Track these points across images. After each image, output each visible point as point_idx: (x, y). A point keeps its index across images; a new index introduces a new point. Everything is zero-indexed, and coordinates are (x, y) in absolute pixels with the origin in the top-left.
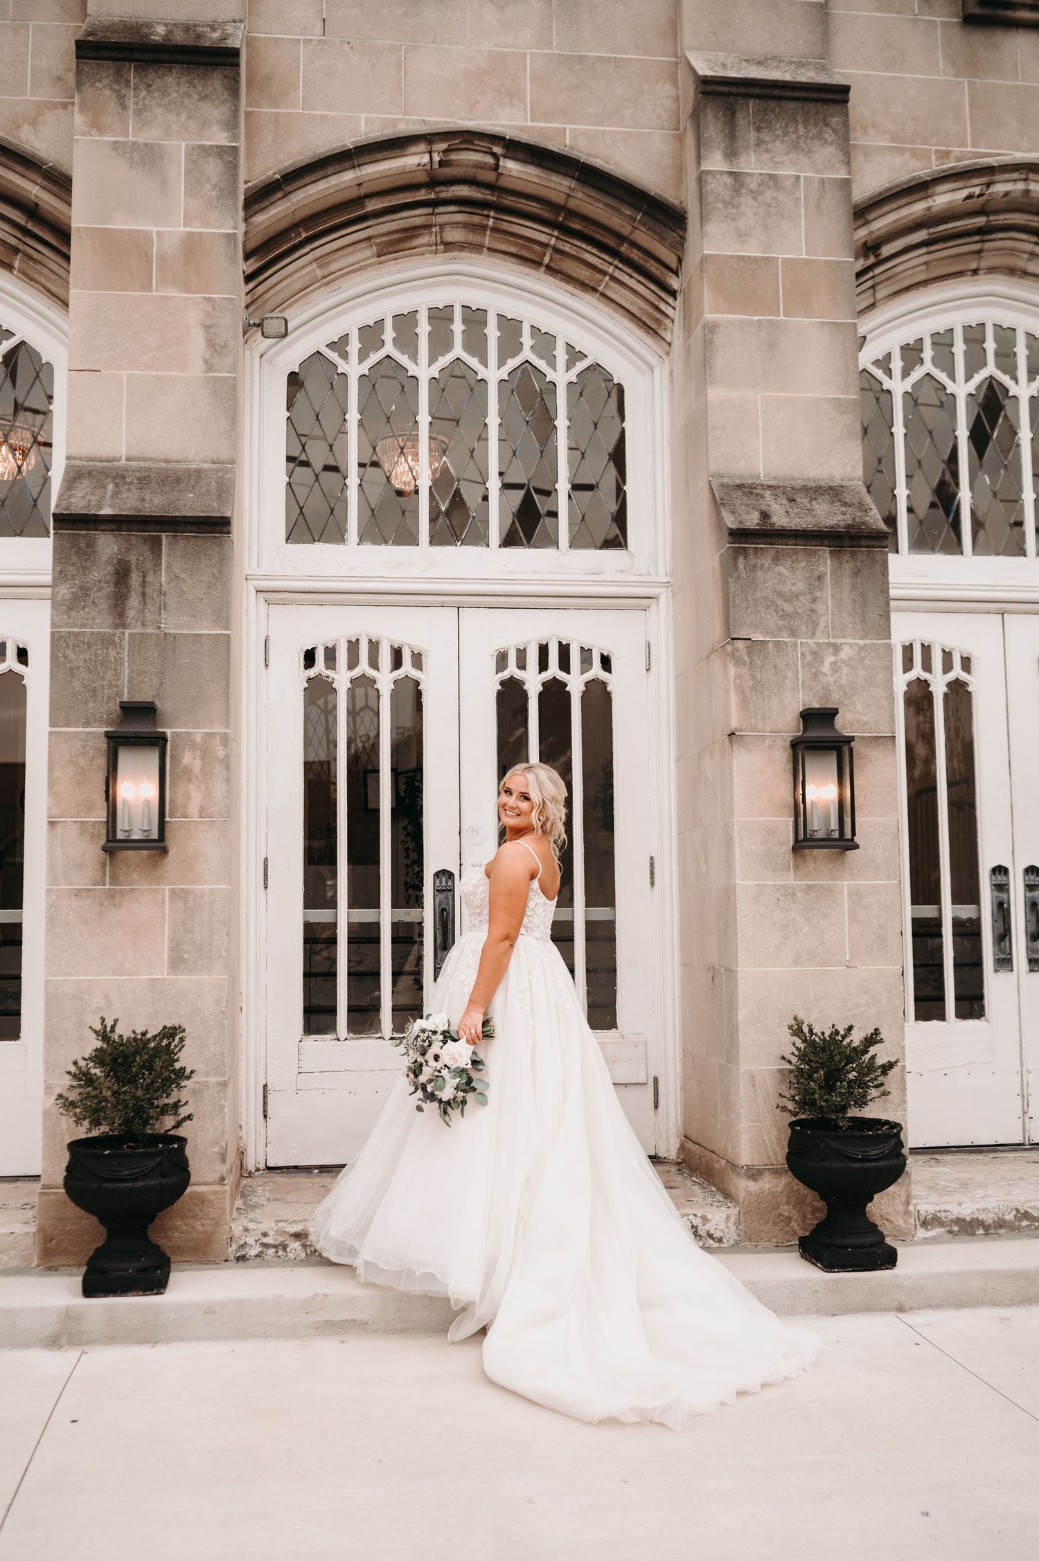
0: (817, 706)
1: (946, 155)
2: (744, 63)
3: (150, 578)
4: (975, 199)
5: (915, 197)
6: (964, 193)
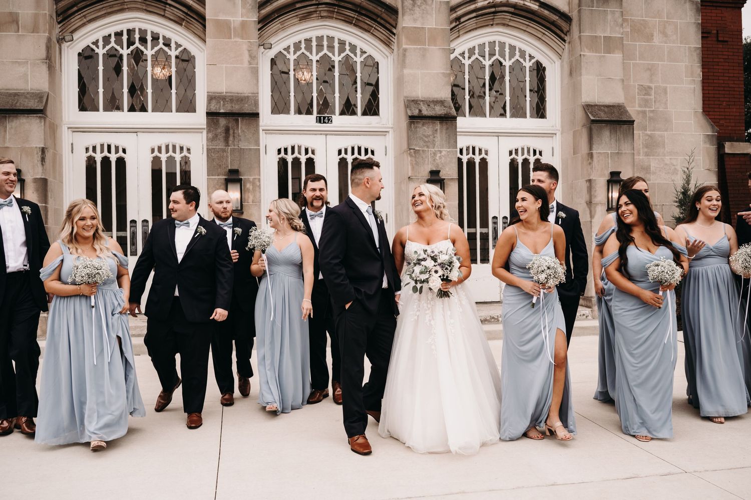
0: (435, 169)
3: (235, 131)
5: (471, 3)
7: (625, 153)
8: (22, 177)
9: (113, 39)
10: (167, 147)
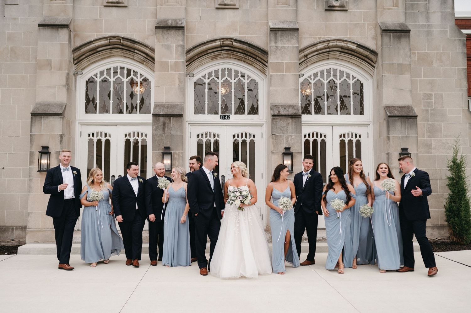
0: (288, 147)
1: (320, 38)
2: (280, 23)
3: (169, 125)
4: (326, 46)
5: (314, 46)
6: (323, 46)
7: (412, 136)
8: (50, 151)
9: (105, 73)
10: (134, 133)
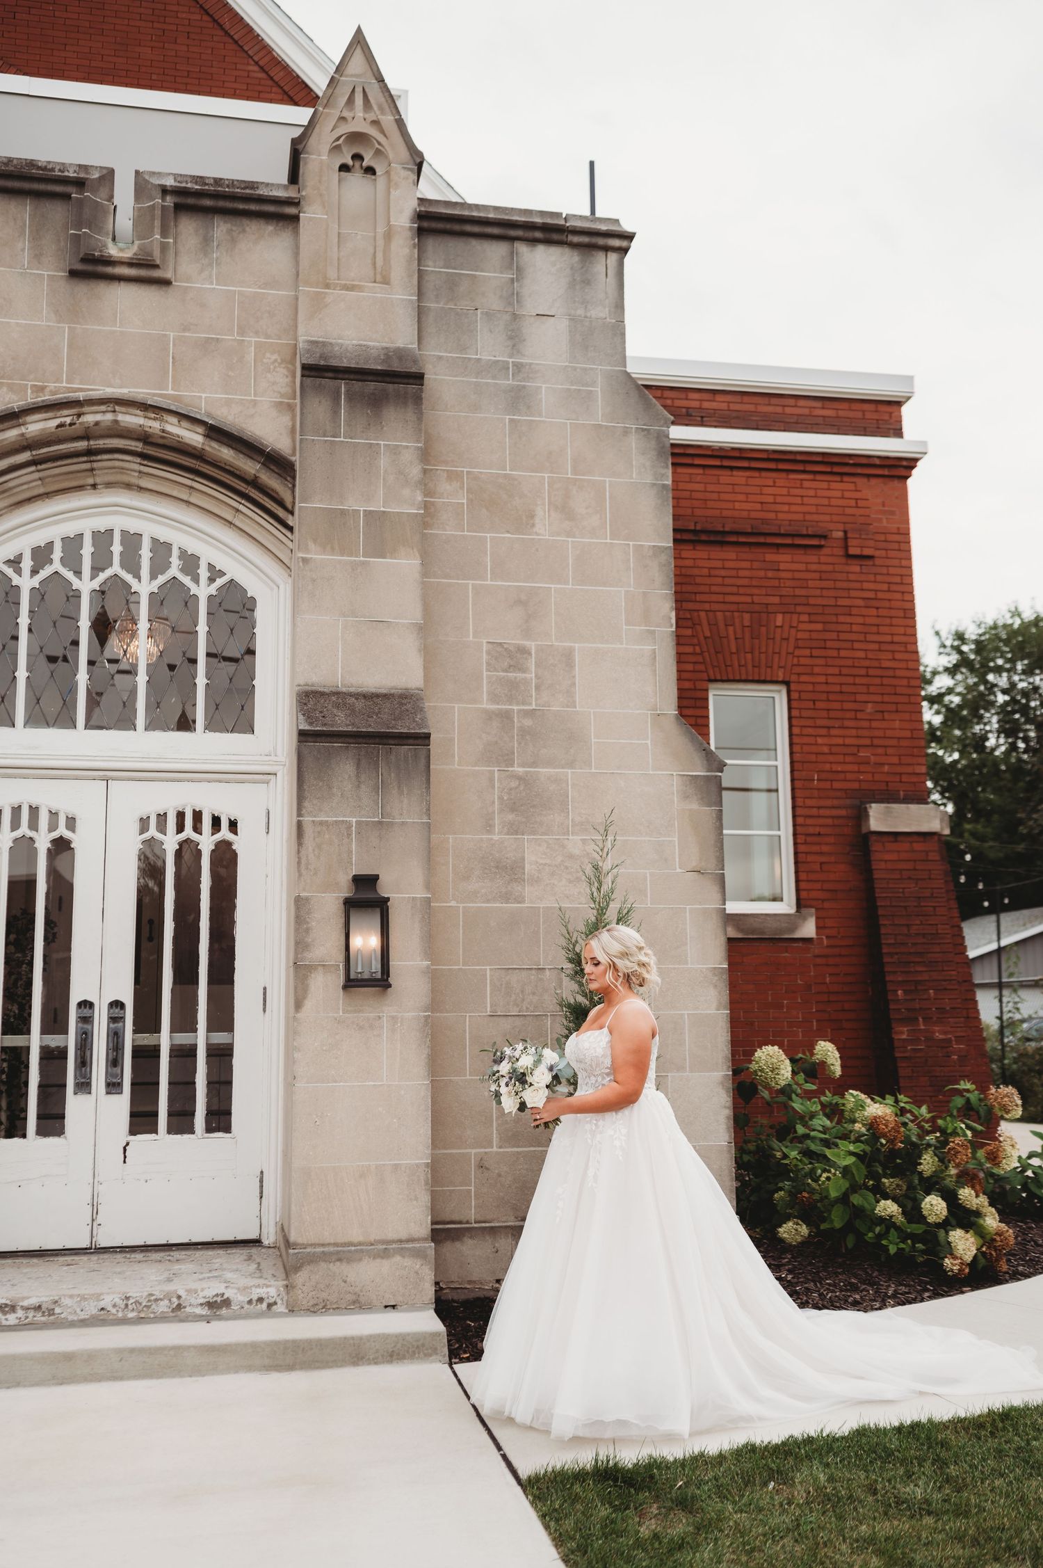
1: (42, 389)
4: (68, 427)
5: (7, 424)
6: (54, 423)
7: (403, 824)
